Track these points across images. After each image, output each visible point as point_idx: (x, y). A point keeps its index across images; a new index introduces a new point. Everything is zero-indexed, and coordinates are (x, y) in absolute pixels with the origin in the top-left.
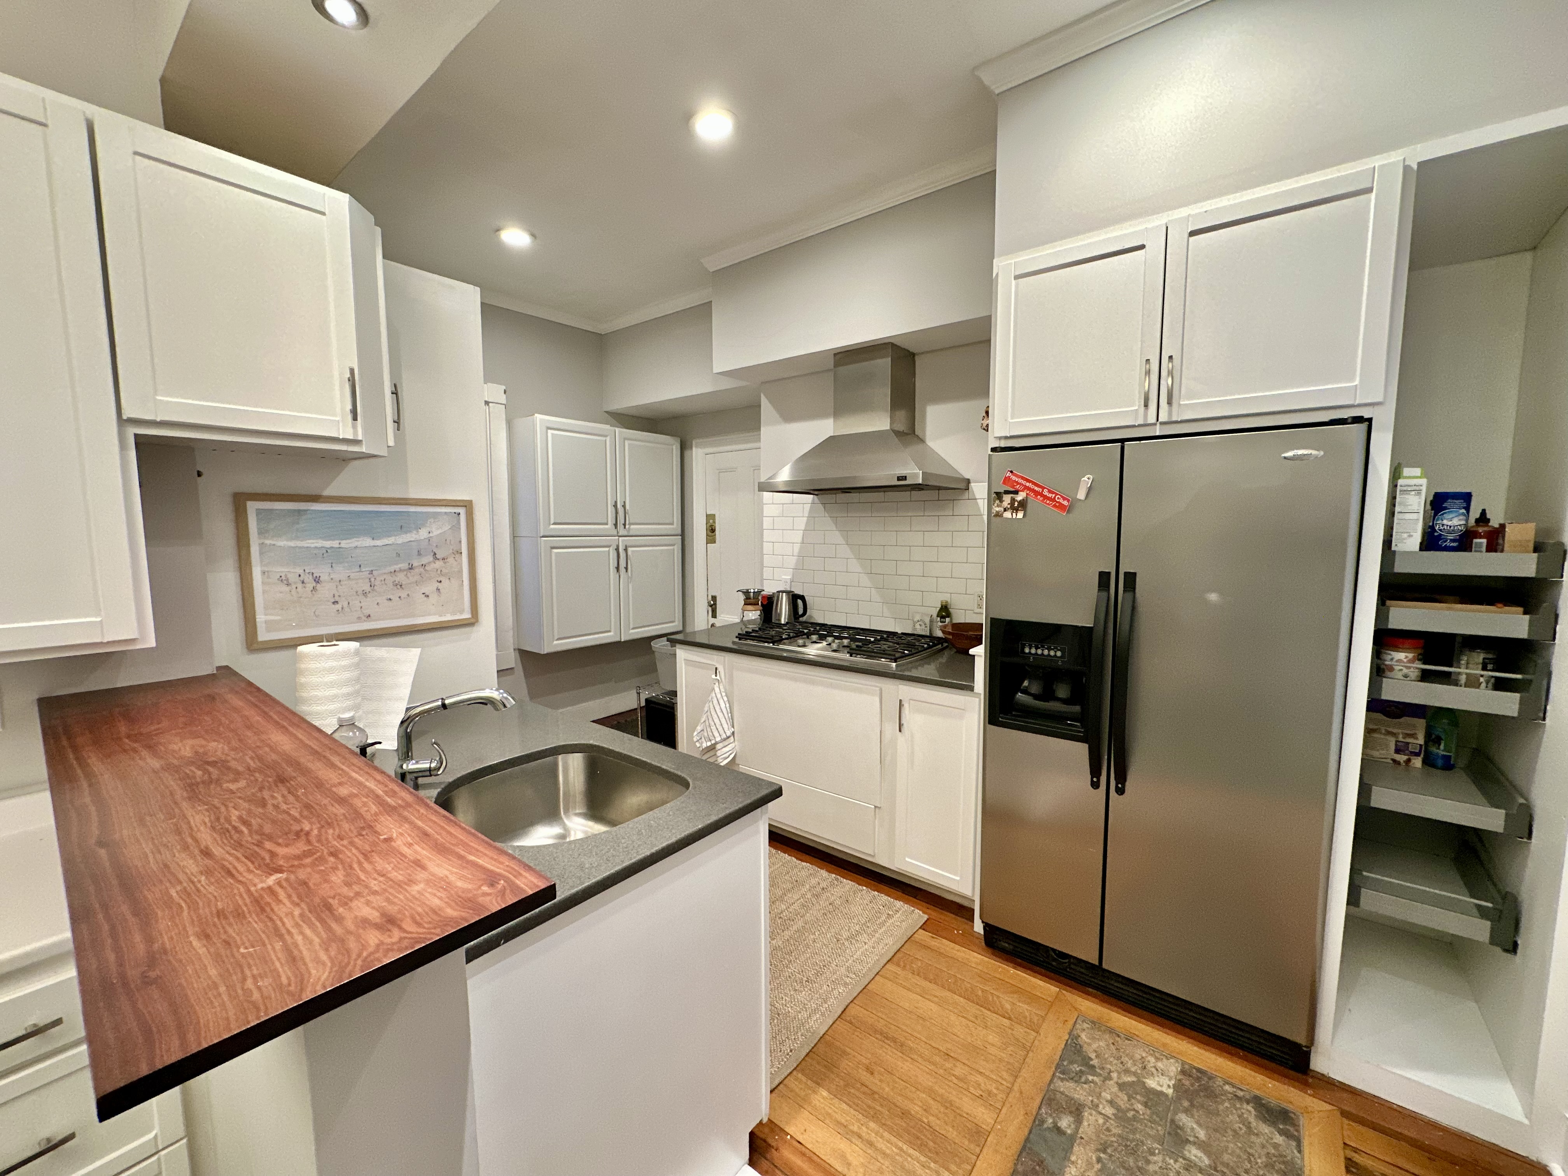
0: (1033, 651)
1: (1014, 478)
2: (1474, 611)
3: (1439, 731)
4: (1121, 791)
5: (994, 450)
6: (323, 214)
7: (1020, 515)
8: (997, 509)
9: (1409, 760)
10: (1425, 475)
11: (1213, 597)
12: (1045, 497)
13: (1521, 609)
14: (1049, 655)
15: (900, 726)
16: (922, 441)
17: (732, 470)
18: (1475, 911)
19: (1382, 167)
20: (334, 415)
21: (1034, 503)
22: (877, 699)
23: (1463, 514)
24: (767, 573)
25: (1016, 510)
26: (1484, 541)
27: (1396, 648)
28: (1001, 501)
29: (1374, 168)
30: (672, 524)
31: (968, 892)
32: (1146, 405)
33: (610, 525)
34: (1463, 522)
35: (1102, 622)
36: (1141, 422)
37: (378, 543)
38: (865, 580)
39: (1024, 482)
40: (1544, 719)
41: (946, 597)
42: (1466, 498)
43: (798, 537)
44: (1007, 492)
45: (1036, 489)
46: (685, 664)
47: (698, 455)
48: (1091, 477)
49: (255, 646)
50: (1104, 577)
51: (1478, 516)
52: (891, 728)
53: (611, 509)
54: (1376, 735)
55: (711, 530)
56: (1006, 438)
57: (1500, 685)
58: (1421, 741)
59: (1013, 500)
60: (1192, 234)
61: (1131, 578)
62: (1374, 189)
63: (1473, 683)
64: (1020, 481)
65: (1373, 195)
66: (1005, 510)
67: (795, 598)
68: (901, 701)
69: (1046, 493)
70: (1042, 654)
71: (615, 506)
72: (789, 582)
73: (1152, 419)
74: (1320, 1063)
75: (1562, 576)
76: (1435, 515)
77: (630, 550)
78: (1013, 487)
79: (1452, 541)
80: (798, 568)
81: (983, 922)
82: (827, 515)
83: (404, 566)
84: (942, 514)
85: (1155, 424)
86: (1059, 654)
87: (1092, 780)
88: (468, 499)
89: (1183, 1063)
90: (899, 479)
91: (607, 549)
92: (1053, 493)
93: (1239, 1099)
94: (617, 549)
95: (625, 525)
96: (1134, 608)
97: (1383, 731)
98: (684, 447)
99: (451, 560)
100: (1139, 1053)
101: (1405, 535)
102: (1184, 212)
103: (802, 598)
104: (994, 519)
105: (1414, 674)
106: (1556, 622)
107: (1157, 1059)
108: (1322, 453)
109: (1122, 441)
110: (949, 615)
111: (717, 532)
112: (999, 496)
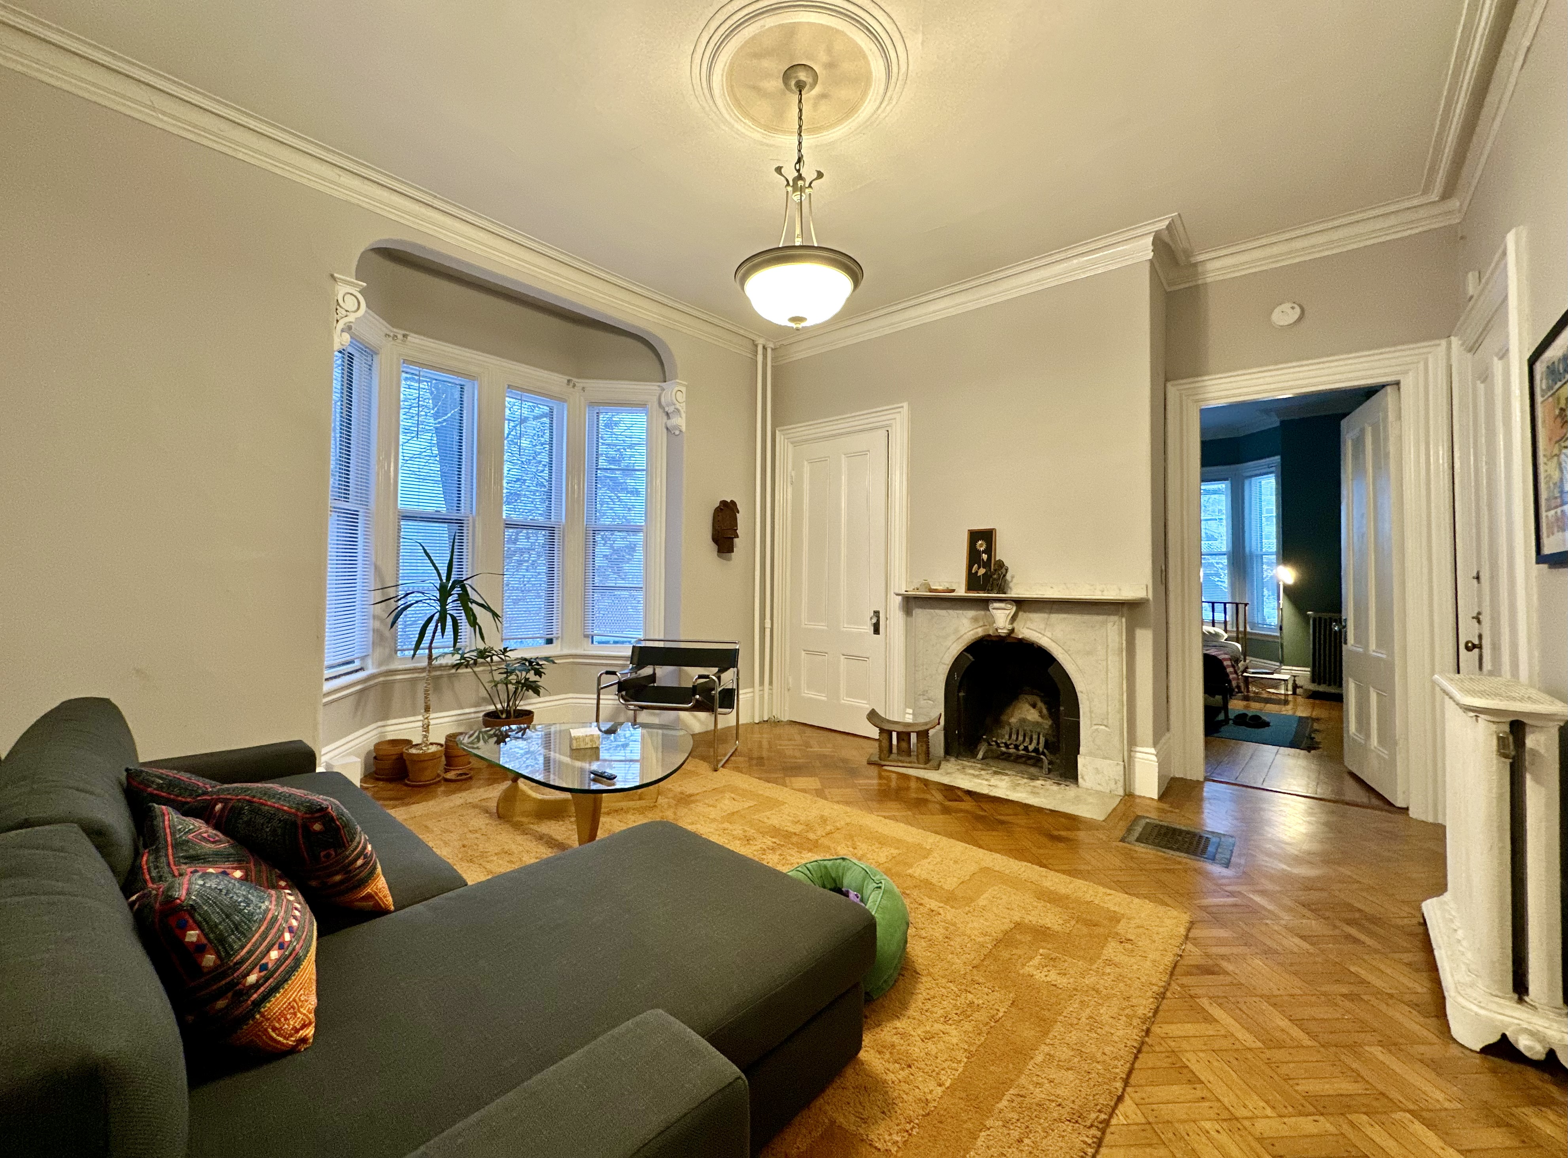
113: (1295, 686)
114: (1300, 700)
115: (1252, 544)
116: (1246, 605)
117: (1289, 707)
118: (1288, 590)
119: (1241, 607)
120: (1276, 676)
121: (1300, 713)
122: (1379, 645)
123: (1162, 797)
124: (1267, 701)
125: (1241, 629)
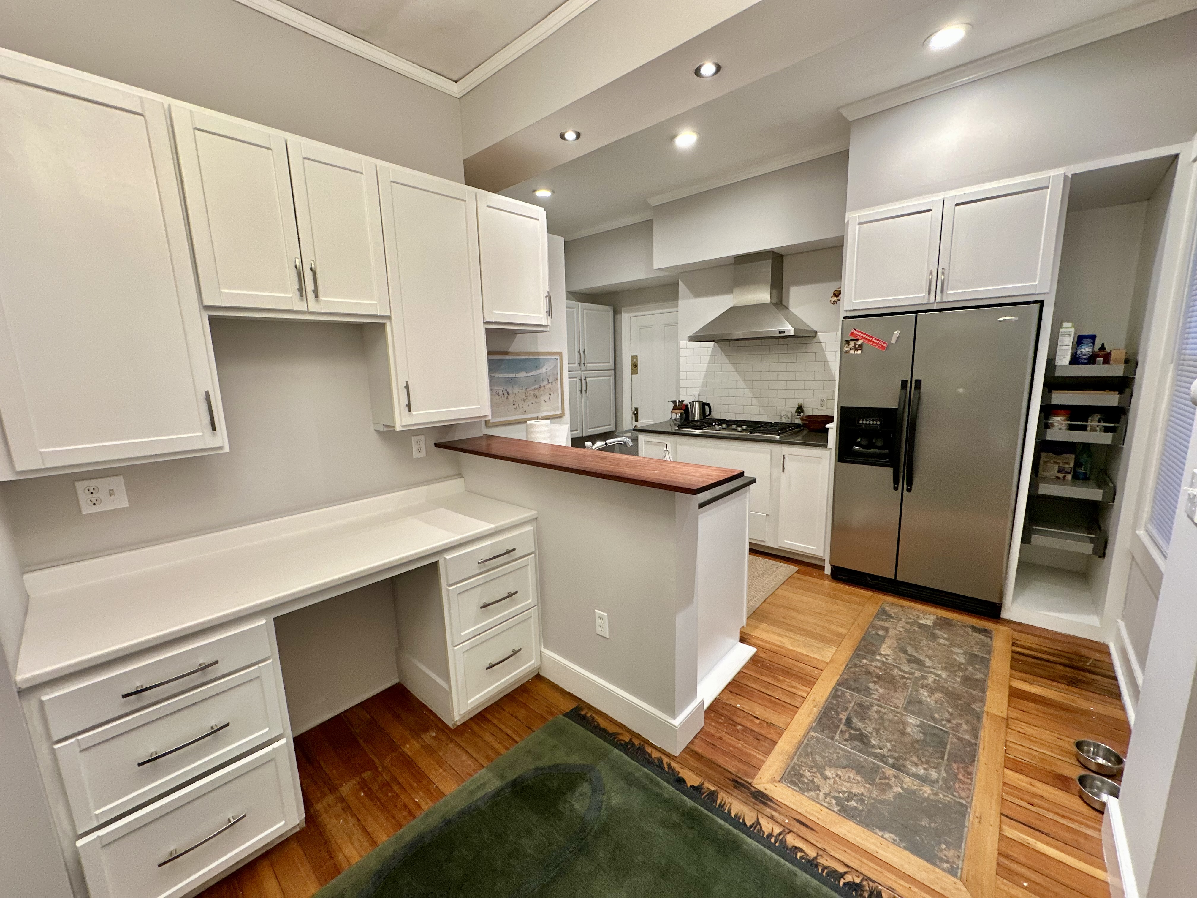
0: (864, 422)
1: (856, 333)
2: (1095, 394)
3: (1081, 460)
4: (909, 490)
5: (845, 318)
6: (538, 220)
7: (859, 352)
8: (847, 349)
9: (1064, 477)
10: (1074, 327)
11: (961, 390)
12: (874, 342)
13: (1117, 392)
14: (873, 424)
15: (783, 469)
16: (787, 308)
17: (650, 327)
18: (1088, 540)
19: (1054, 176)
20: (540, 313)
21: (867, 346)
22: (769, 456)
23: (1091, 346)
24: (682, 391)
25: (857, 349)
26: (1102, 359)
27: (1057, 415)
28: (849, 345)
29: (1050, 176)
30: (609, 363)
31: (820, 554)
32: (929, 293)
33: (577, 365)
34: (1091, 350)
35: (902, 406)
36: (926, 302)
37: (528, 375)
38: (748, 393)
39: (861, 335)
40: (1123, 445)
41: (800, 401)
42: (1093, 338)
43: (704, 368)
44: (852, 340)
45: (869, 338)
46: (645, 444)
47: (625, 317)
48: (899, 331)
49: (489, 425)
50: (904, 383)
51: (1100, 346)
52: (778, 470)
53: (577, 354)
54: (1049, 464)
55: (635, 366)
56: (850, 311)
57: (1107, 430)
58: (1072, 465)
59: (855, 344)
60: (957, 205)
61: (918, 383)
62: (1050, 187)
63: (1093, 430)
64: (860, 334)
65: (1049, 190)
66: (851, 349)
67: (703, 405)
68: (784, 456)
69: (874, 340)
70: (869, 424)
71: (579, 352)
72: (697, 396)
73: (932, 300)
74: (1006, 614)
75: (1135, 375)
76: (1078, 347)
77: (587, 379)
78: (856, 337)
79: (1085, 359)
80: (704, 387)
81: (831, 565)
82: (723, 354)
83: (537, 386)
84: (799, 352)
85: (933, 303)
86: (878, 423)
87: (894, 486)
88: (560, 351)
89: (937, 616)
90: (780, 332)
91: (575, 379)
92: (878, 340)
93: (964, 626)
94: (581, 379)
95: (584, 364)
96: (919, 398)
97: (1052, 462)
98: (616, 312)
99: (554, 383)
100: (915, 613)
101: (1062, 357)
102: (953, 193)
103: (709, 405)
104: (844, 355)
105: (1064, 427)
106: (1131, 398)
107: (924, 615)
108: (1017, 318)
109: (916, 312)
110: (802, 411)
111: (639, 367)
112: (848, 342)
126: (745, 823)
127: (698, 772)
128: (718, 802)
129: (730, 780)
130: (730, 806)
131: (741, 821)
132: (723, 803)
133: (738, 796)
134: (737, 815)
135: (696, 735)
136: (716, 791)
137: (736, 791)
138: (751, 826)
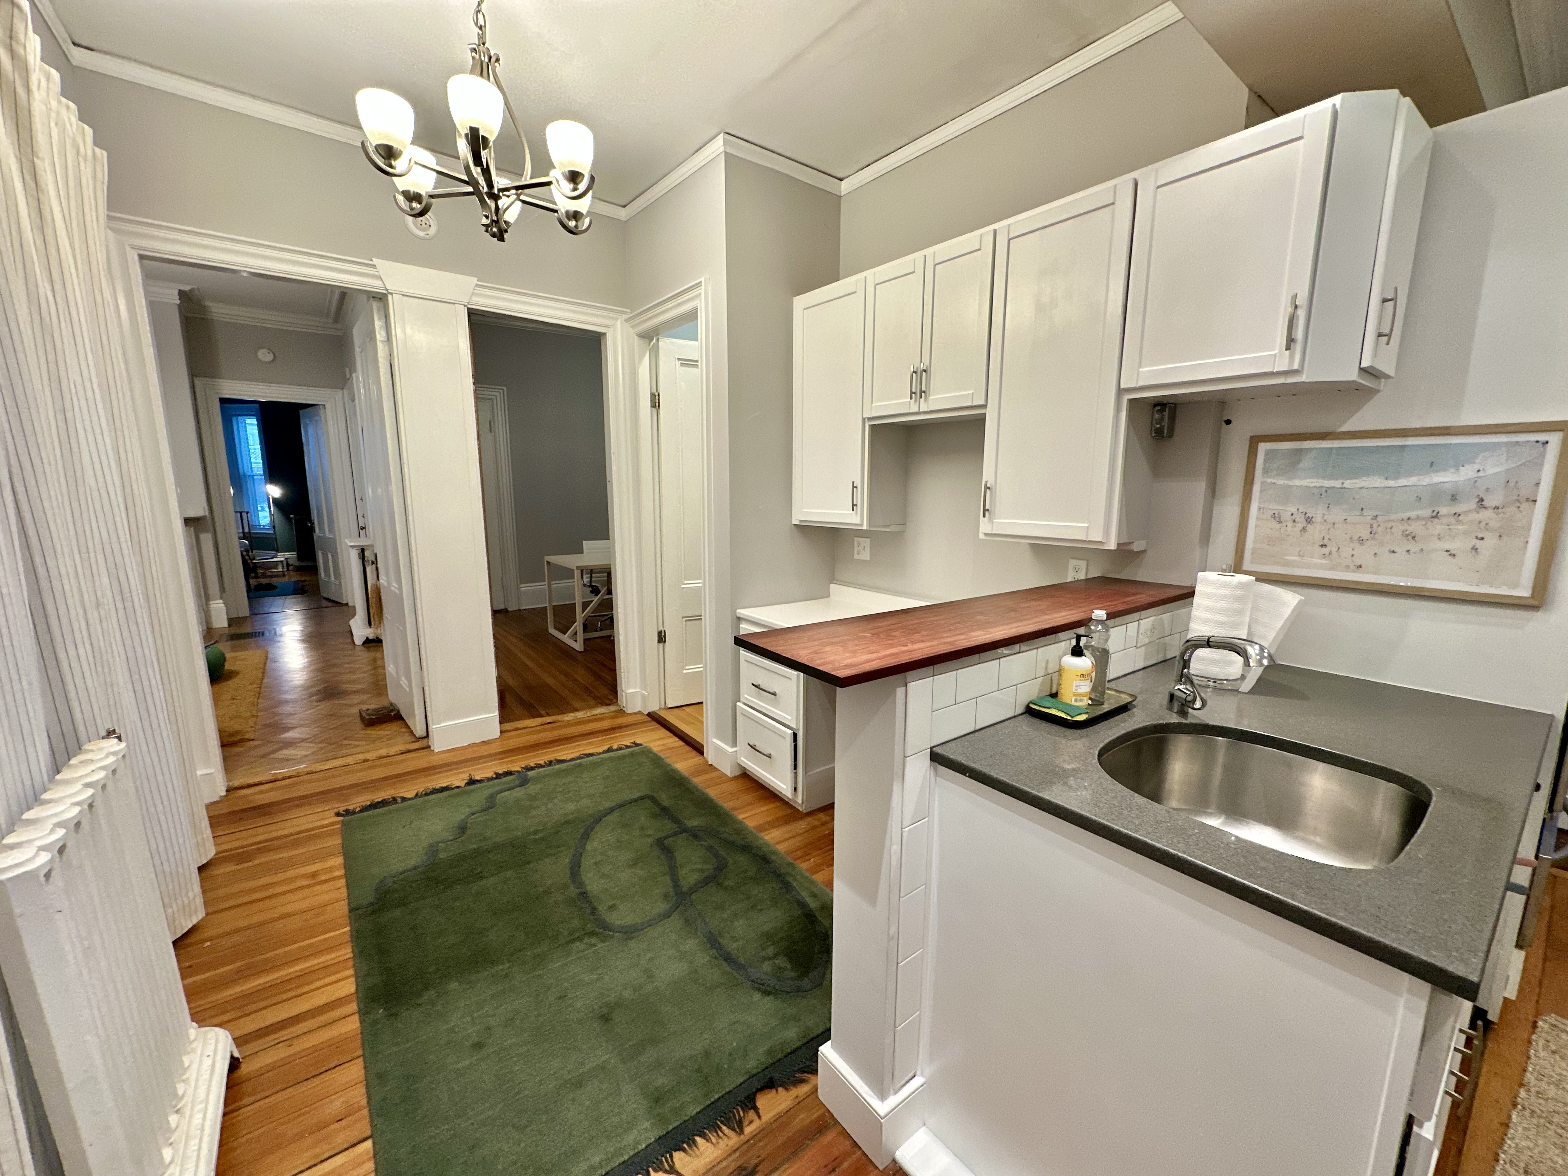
6: (1301, 138)
20: (1276, 348)
113: (288, 565)
114: (292, 573)
115: (243, 467)
116: (247, 513)
117: (287, 577)
118: (275, 501)
119: (244, 515)
120: (275, 560)
121: (293, 579)
122: (329, 531)
123: (230, 625)
124: (272, 577)
125: (247, 530)
126: (679, 1150)
127: (782, 1120)
128: (724, 1128)
129: (757, 1165)
130: (712, 1143)
131: (685, 1146)
132: (719, 1132)
133: (724, 1164)
134: (696, 1146)
135: (860, 1148)
136: (741, 1131)
137: (733, 1166)
138: (671, 1156)
